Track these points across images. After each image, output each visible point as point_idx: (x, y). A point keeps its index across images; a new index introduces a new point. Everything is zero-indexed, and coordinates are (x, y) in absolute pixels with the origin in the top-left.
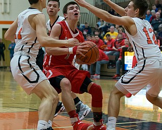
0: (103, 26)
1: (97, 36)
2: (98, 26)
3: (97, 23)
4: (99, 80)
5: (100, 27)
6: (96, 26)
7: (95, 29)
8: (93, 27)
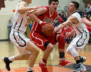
0: (89, 11)
1: (86, 17)
2: (86, 11)
3: (85, 9)
4: (88, 45)
5: (87, 11)
6: (85, 11)
7: (84, 13)
8: (83, 12)
